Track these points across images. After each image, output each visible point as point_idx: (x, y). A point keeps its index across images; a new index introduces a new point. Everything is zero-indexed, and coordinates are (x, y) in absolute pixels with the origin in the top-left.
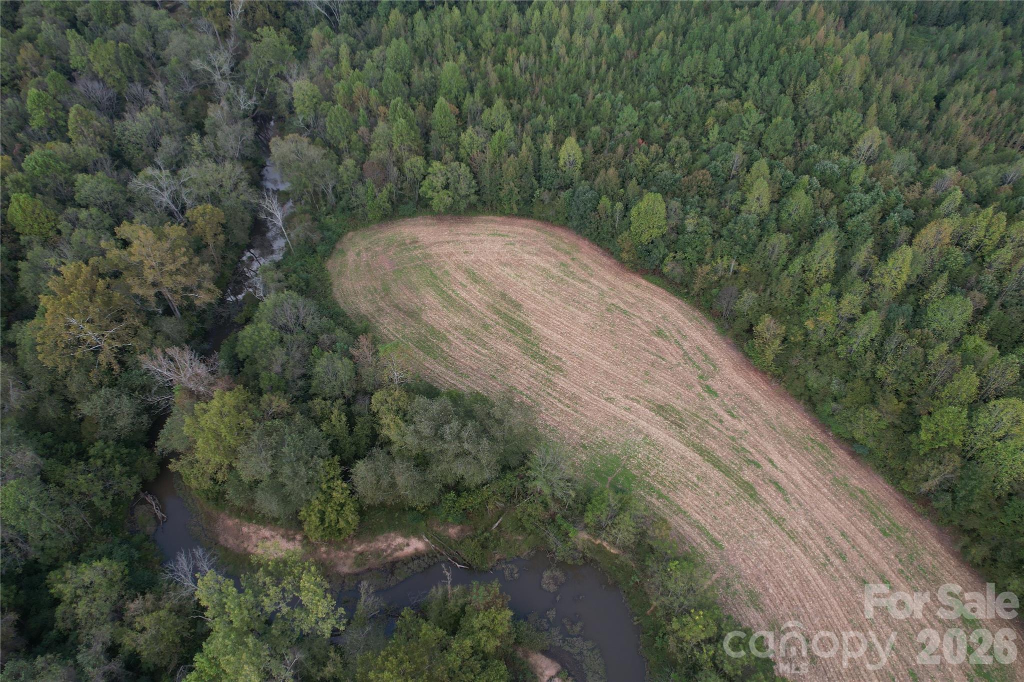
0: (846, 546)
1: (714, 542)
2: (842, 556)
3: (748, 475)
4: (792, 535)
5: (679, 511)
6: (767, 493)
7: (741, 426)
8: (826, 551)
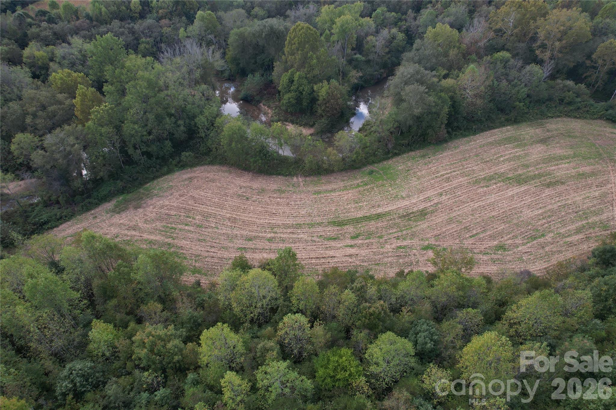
1: (319, 192)
4: (299, 226)
5: (345, 188)
8: (279, 235)
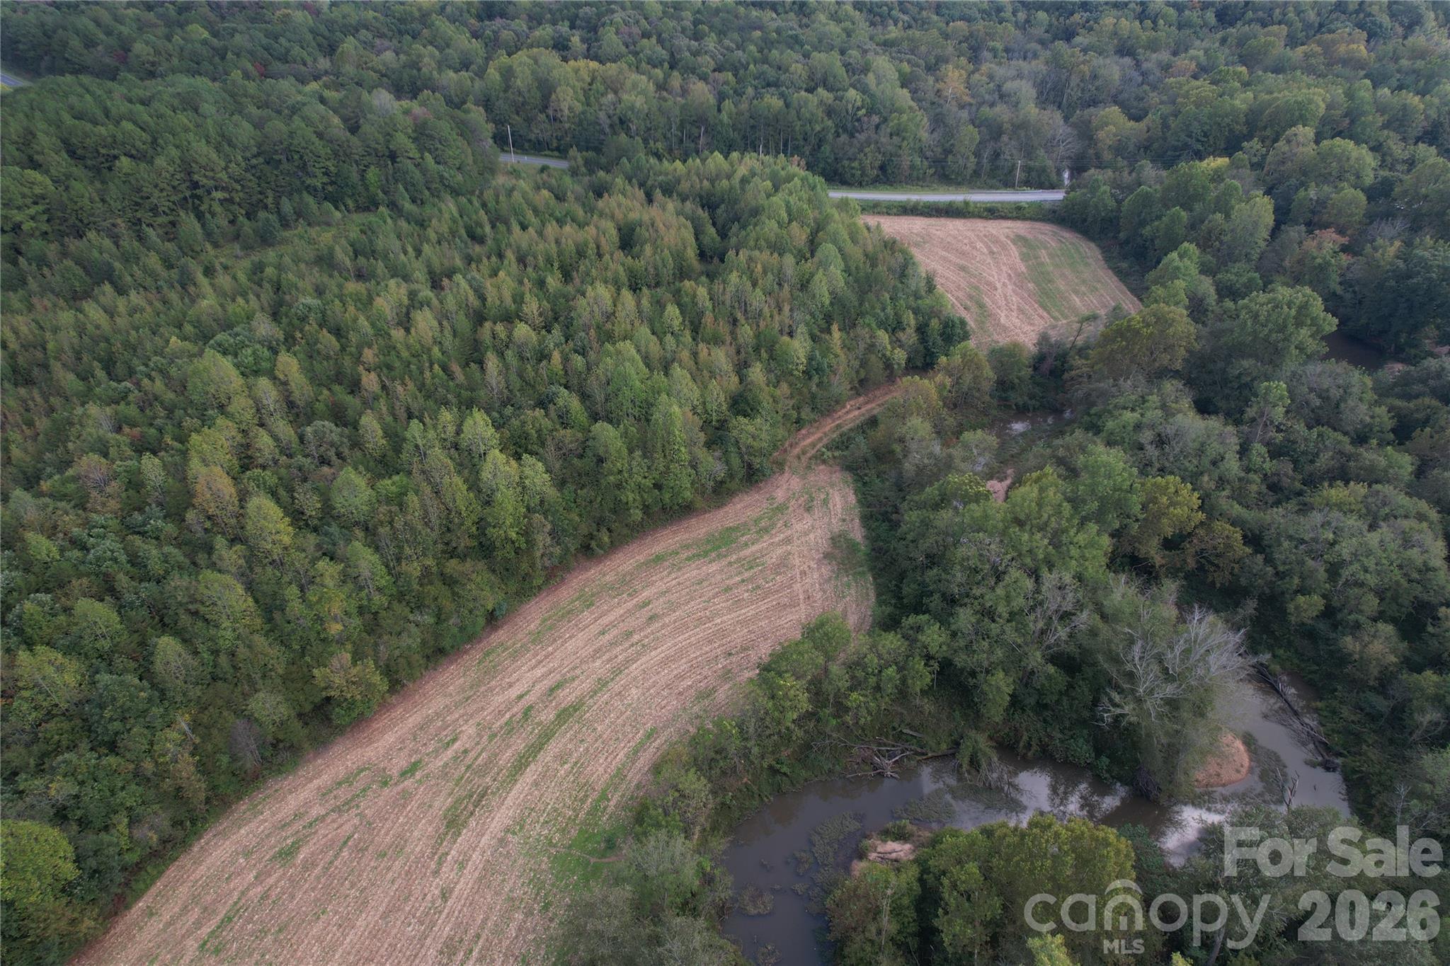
0: (615, 632)
1: (650, 736)
2: (629, 634)
3: (547, 716)
4: (617, 672)
5: (620, 775)
6: (567, 696)
7: (470, 730)
8: (626, 645)
